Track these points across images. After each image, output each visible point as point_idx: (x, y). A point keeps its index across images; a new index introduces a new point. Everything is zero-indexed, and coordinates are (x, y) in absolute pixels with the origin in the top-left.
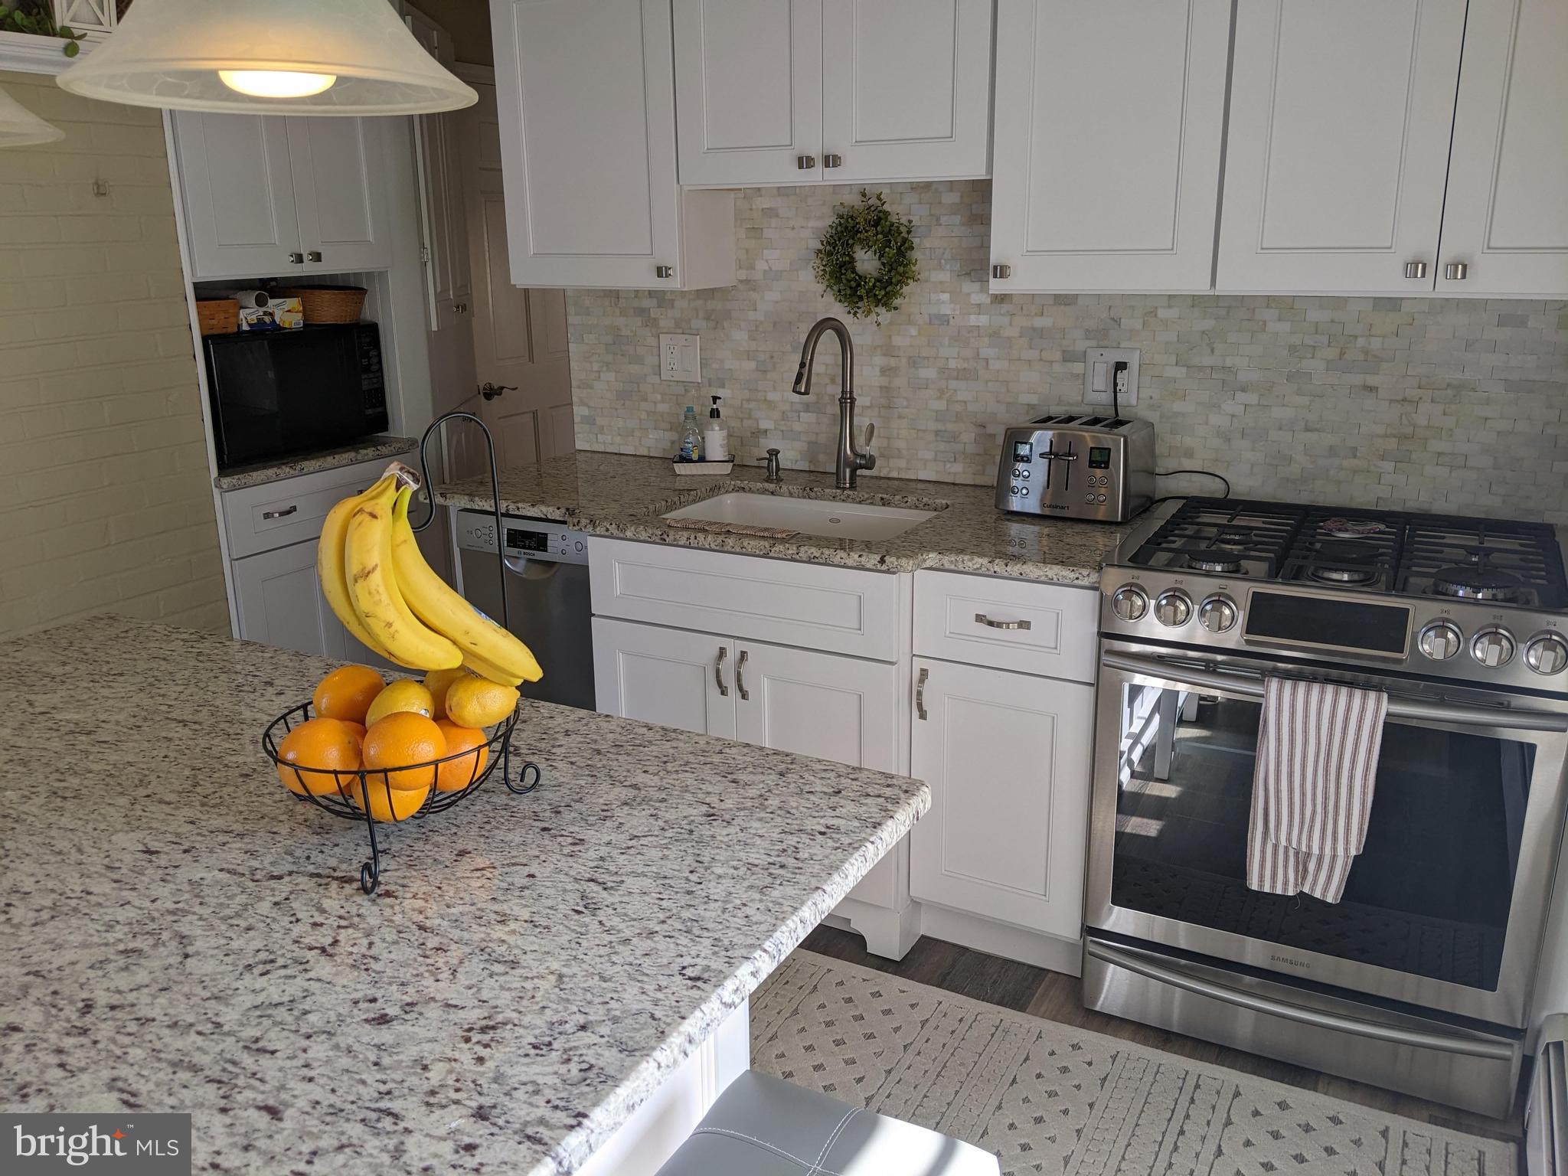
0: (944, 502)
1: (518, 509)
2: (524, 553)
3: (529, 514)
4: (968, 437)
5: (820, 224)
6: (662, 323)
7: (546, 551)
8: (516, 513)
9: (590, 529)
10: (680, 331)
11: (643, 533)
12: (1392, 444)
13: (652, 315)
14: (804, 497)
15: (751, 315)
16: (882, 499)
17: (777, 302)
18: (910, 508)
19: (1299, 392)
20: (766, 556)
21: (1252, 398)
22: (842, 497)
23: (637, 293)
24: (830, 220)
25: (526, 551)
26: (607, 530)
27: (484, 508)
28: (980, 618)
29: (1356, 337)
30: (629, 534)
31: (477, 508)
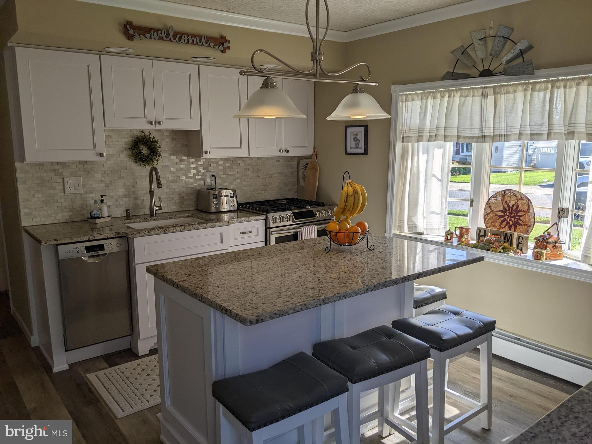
0: (187, 214)
1: (94, 237)
2: (94, 253)
3: (99, 238)
4: (176, 198)
5: (126, 140)
6: (64, 174)
7: (104, 250)
8: (94, 239)
9: (138, 235)
10: (73, 176)
12: (263, 187)
13: (59, 172)
14: (144, 222)
15: (102, 169)
16: (170, 217)
17: (112, 164)
18: (178, 218)
19: (247, 178)
20: (198, 229)
21: (238, 180)
23: (52, 164)
24: (130, 139)
25: (95, 252)
26: (144, 233)
27: (77, 241)
28: (241, 233)
31: (74, 241)
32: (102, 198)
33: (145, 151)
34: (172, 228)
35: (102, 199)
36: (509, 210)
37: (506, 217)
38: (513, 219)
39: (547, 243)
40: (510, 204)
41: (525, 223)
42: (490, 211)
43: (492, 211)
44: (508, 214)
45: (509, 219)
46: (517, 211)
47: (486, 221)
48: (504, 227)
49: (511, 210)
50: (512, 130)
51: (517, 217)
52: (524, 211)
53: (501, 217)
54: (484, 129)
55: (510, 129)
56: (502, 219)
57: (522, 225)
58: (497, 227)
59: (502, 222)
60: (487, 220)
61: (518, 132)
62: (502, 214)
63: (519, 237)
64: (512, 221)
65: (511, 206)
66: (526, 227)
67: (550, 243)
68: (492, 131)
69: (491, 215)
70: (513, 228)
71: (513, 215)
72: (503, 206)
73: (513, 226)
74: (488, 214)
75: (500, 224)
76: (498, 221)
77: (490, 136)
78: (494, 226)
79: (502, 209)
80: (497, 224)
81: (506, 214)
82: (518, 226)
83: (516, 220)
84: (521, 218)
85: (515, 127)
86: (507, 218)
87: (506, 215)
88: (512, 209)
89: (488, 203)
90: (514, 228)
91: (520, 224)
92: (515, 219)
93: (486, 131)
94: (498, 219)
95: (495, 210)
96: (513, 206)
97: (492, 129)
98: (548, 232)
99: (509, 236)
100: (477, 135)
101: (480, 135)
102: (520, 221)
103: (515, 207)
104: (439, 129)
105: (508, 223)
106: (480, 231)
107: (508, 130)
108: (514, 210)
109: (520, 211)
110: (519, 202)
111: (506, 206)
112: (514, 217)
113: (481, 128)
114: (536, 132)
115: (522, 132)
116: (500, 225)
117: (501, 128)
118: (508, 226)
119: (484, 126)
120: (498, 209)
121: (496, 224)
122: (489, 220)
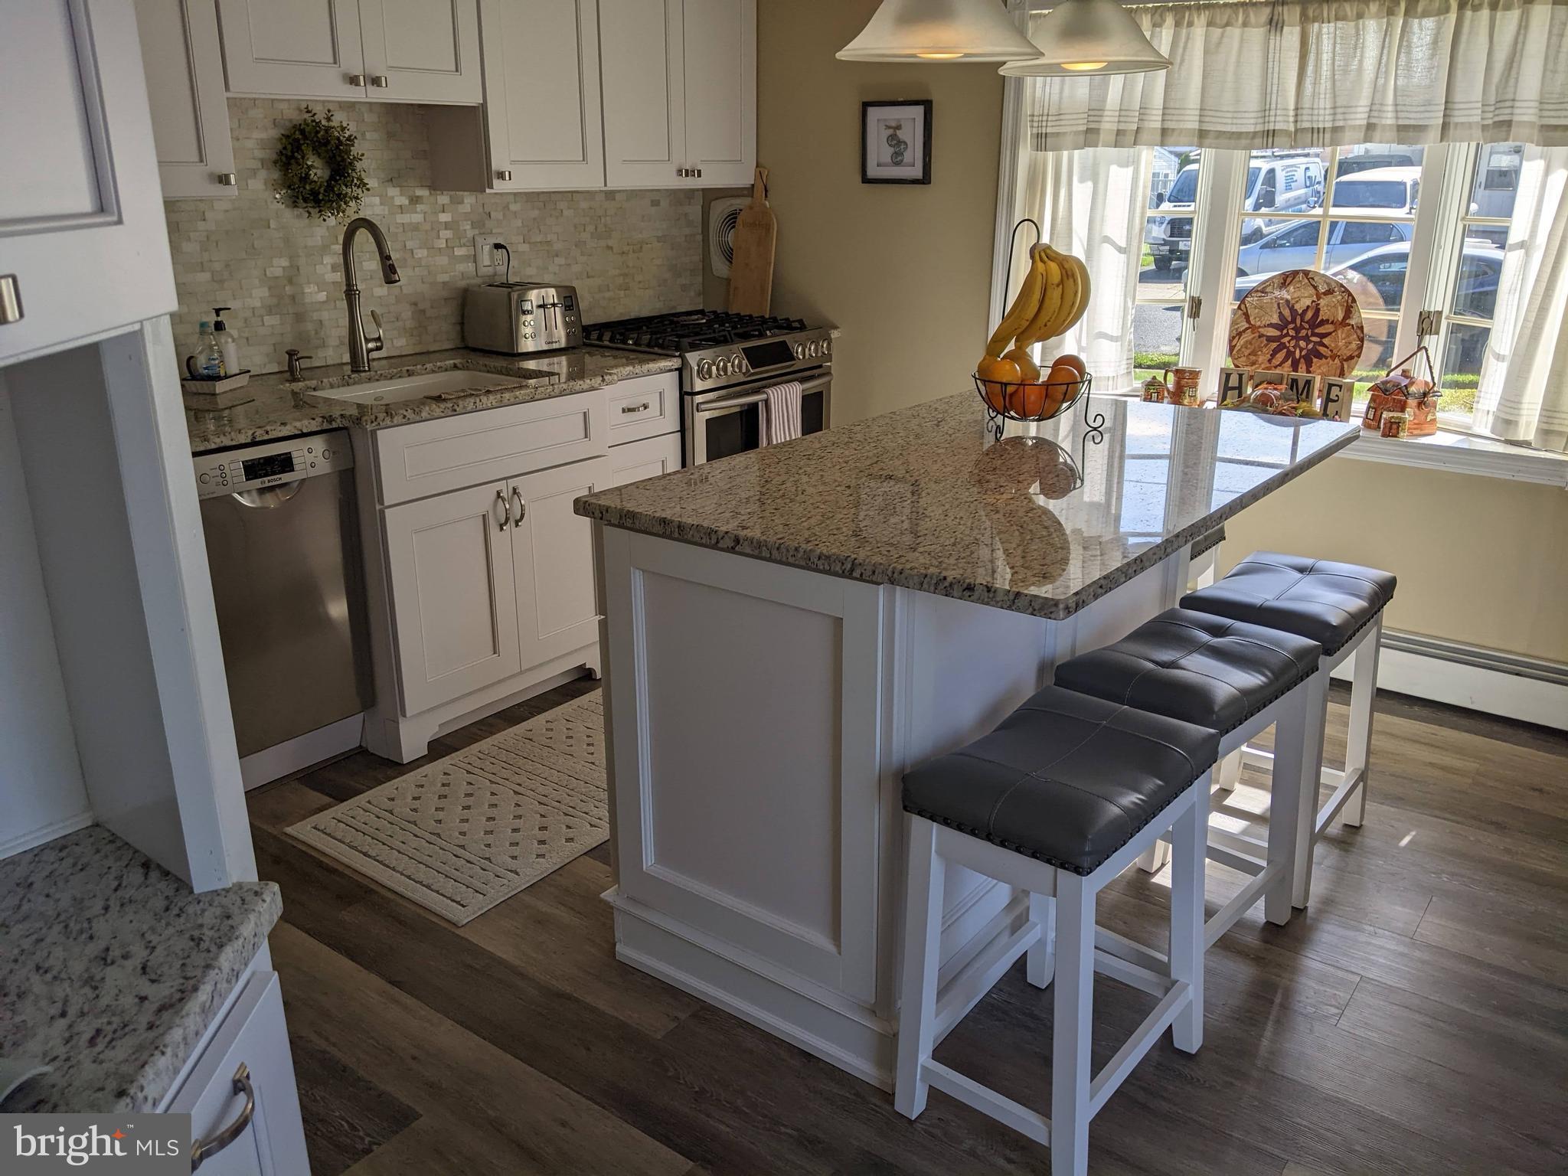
0: (452, 362)
1: (267, 432)
2: (269, 481)
3: (281, 435)
5: (264, 135)
7: (293, 470)
8: (266, 437)
9: (388, 422)
11: (438, 410)
12: (620, 280)
16: (408, 371)
17: (227, 211)
19: (582, 254)
21: (560, 260)
22: (377, 377)
24: (274, 133)
25: (269, 478)
26: (405, 417)
27: (223, 445)
28: (624, 411)
29: (600, 217)
30: (424, 414)
31: (213, 446)
32: (218, 315)
33: (318, 171)
34: (472, 400)
35: (219, 319)
36: (1294, 321)
37: (1286, 340)
38: (1302, 344)
39: (1407, 395)
40: (1297, 307)
41: (1335, 351)
42: (1247, 326)
43: (1252, 328)
44: (1292, 333)
45: (1293, 343)
46: (1316, 322)
47: (1234, 352)
48: (1280, 365)
49: (1298, 321)
50: (1347, 116)
51: (1314, 339)
52: (1332, 323)
53: (1270, 339)
54: (1272, 113)
55: (1344, 113)
56: (1274, 345)
57: (1326, 358)
58: (1263, 366)
59: (1275, 352)
60: (1236, 349)
61: (1365, 122)
62: (1277, 333)
63: (1330, 386)
64: (1301, 350)
65: (1300, 312)
66: (1337, 360)
67: (1413, 395)
68: (1292, 119)
69: (1248, 336)
70: (1302, 366)
71: (1303, 333)
72: (1280, 313)
73: (1302, 360)
74: (1240, 334)
75: (1269, 356)
76: (1264, 350)
77: (1286, 132)
78: (1253, 364)
79: (1275, 319)
80: (1263, 358)
81: (1285, 331)
82: (1315, 360)
83: (1310, 346)
84: (1326, 341)
85: (1353, 110)
86: (1289, 342)
87: (1287, 334)
88: (1302, 320)
89: (1243, 306)
90: (1304, 367)
91: (1320, 356)
92: (1308, 342)
93: (1278, 118)
94: (1266, 346)
95: (1258, 324)
96: (1305, 311)
97: (1292, 113)
98: (1404, 371)
99: (1301, 385)
100: (1251, 129)
101: (1259, 128)
102: (1322, 349)
103: (1309, 314)
104: (1148, 111)
105: (1290, 354)
106: (1228, 376)
107: (1339, 117)
108: (1307, 322)
109: (1323, 322)
110: (1322, 302)
111: (1287, 313)
112: (1306, 339)
113: (1265, 112)
114: (1412, 122)
115: (1373, 121)
116: (1270, 361)
117: (1316, 112)
118: (1290, 361)
119: (1273, 106)
120: (1266, 320)
121: (1260, 359)
122: (1243, 350)
